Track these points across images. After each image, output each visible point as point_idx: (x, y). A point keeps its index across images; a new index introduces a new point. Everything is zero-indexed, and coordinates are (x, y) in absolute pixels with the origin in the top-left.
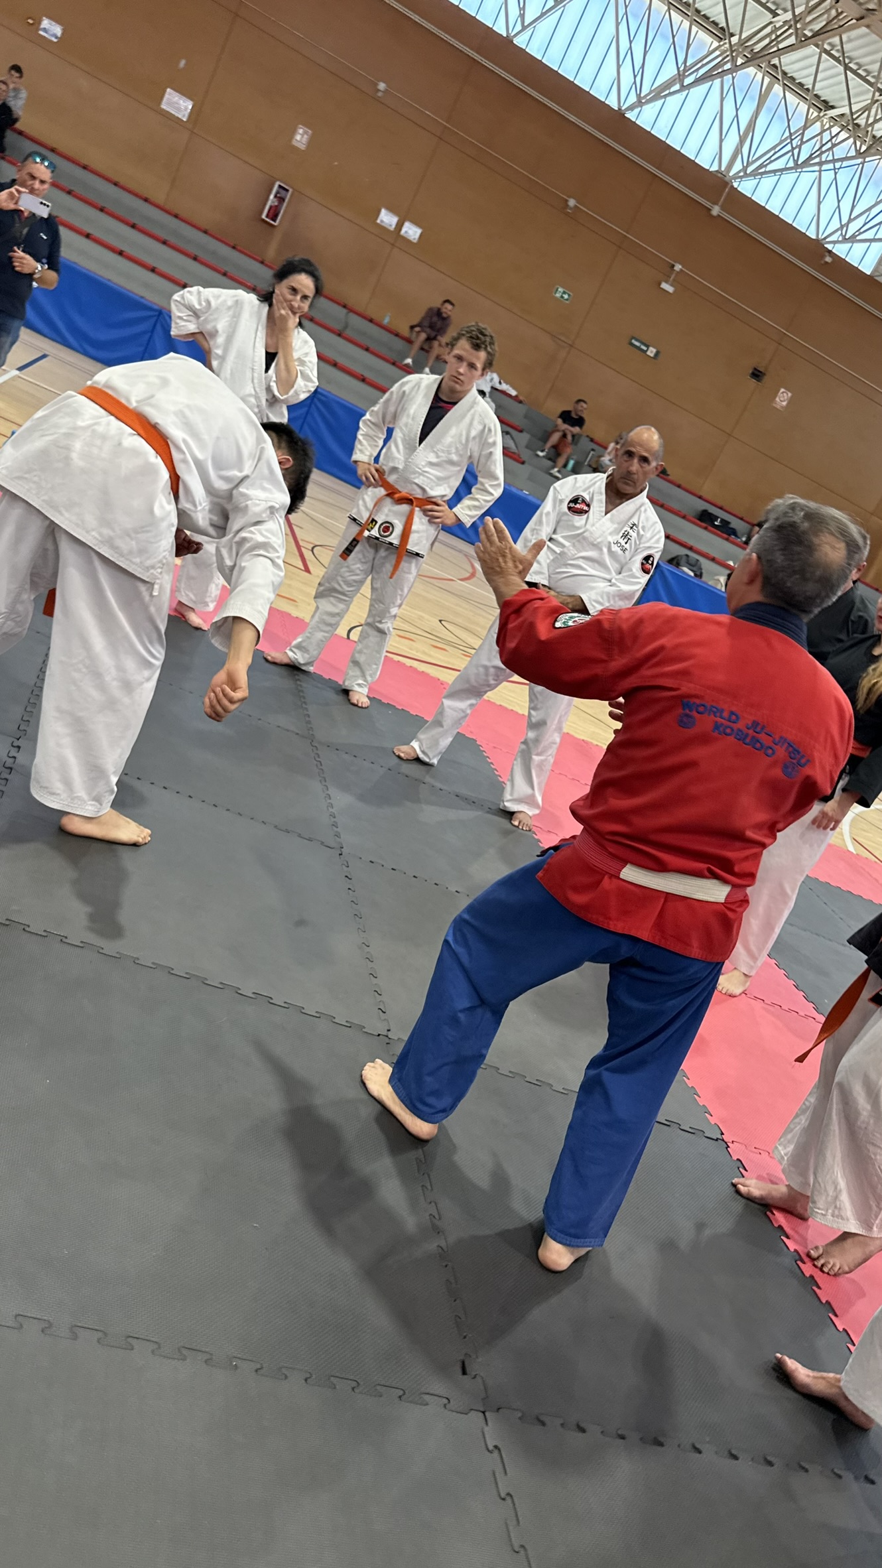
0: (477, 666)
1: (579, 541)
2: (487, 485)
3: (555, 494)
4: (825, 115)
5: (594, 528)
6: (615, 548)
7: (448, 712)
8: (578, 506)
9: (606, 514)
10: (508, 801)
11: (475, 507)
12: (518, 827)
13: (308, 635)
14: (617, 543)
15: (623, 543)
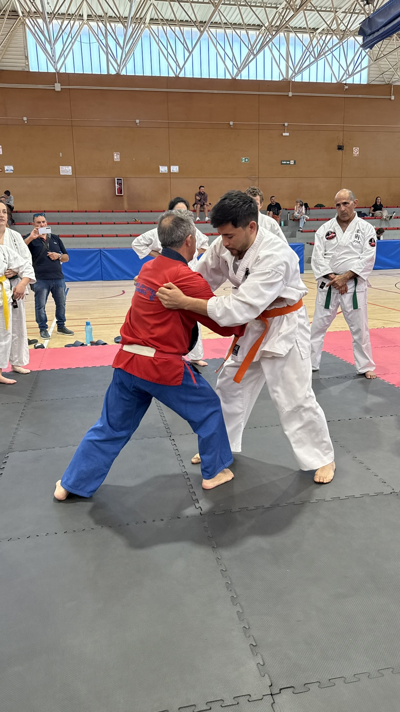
0: (318, 319)
1: (338, 248)
3: (318, 236)
4: (316, 33)
5: (342, 240)
6: (355, 244)
8: (330, 236)
9: (344, 232)
10: (359, 370)
12: (371, 378)
14: (354, 241)
15: (357, 240)
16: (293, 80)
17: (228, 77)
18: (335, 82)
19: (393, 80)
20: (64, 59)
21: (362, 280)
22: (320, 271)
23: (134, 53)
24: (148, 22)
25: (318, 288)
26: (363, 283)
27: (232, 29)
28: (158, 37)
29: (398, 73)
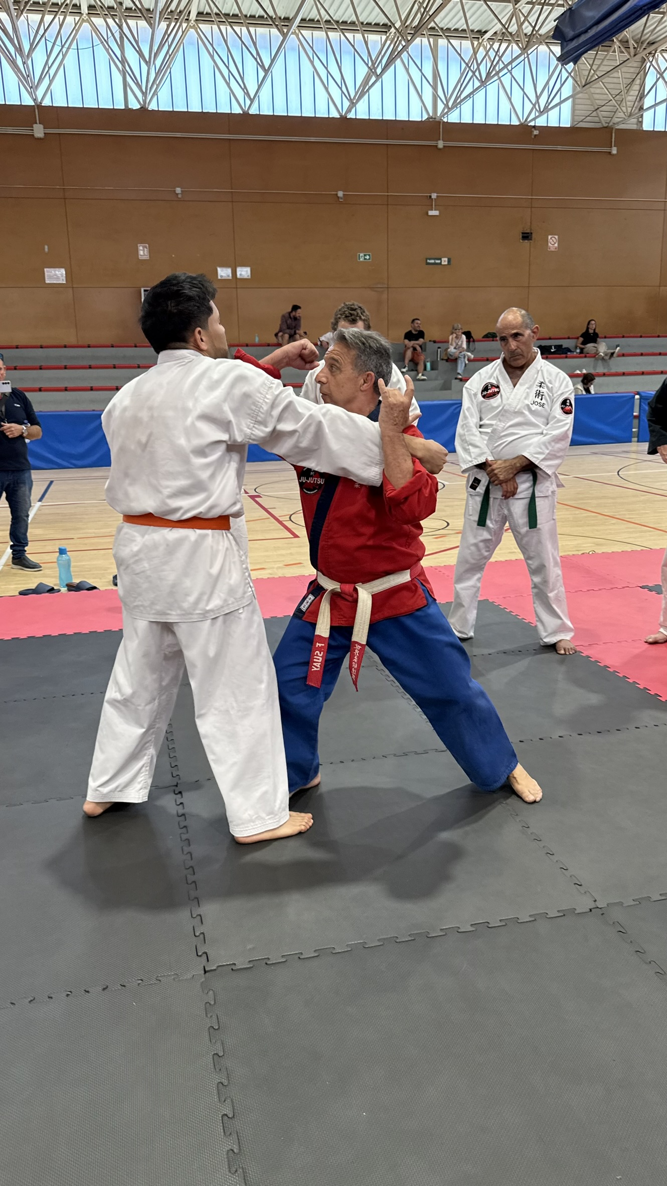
0: (469, 549)
1: (502, 415)
3: (468, 392)
4: (484, 39)
5: (510, 400)
6: (534, 407)
8: (489, 391)
9: (514, 387)
14: (534, 402)
15: (539, 400)
16: (445, 120)
17: (334, 114)
18: (517, 123)
19: (616, 120)
20: (49, 82)
21: (545, 476)
22: (471, 456)
23: (170, 72)
25: (467, 488)
26: (547, 480)
27: (338, 32)
28: (212, 45)
29: (624, 109)
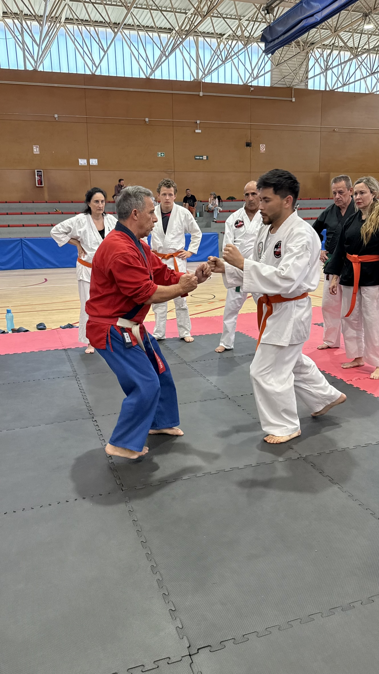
0: (230, 302)
1: (246, 236)
2: (196, 235)
3: (228, 225)
4: (223, 38)
5: (249, 228)
7: (228, 326)
8: (239, 224)
9: (251, 221)
11: (196, 245)
13: (158, 325)
16: (203, 81)
17: (143, 76)
18: (242, 84)
19: (295, 84)
23: (50, 50)
24: (64, 21)
27: (144, 32)
28: (74, 36)
29: (298, 78)
